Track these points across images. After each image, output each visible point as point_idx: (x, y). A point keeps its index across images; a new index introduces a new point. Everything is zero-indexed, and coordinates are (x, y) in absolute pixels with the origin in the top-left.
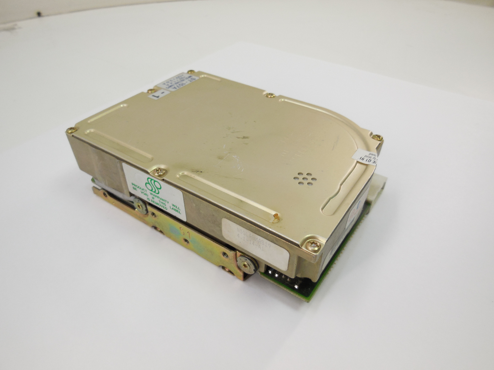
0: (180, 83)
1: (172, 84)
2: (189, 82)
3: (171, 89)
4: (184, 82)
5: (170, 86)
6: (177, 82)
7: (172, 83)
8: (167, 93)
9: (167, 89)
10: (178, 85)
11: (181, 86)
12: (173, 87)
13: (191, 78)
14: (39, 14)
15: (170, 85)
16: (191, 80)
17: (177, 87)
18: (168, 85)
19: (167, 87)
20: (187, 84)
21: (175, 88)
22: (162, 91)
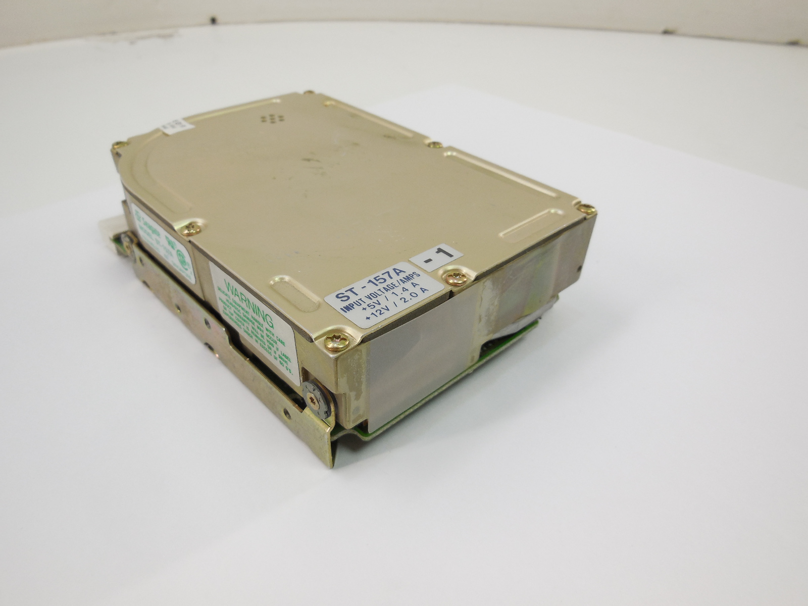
0: (381, 286)
1: (402, 285)
2: (357, 287)
3: (409, 269)
4: (372, 289)
5: (408, 278)
6: (389, 294)
7: (404, 289)
8: (419, 259)
9: (418, 272)
10: (389, 281)
11: (379, 274)
12: (402, 275)
13: (346, 304)
14: (213, 21)
15: (408, 285)
16: (349, 294)
17: (393, 274)
18: (414, 285)
19: (416, 280)
20: (364, 282)
21: (398, 272)
22: (429, 267)
